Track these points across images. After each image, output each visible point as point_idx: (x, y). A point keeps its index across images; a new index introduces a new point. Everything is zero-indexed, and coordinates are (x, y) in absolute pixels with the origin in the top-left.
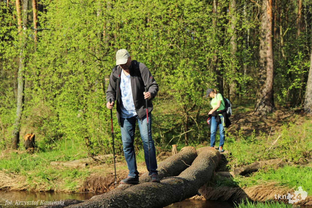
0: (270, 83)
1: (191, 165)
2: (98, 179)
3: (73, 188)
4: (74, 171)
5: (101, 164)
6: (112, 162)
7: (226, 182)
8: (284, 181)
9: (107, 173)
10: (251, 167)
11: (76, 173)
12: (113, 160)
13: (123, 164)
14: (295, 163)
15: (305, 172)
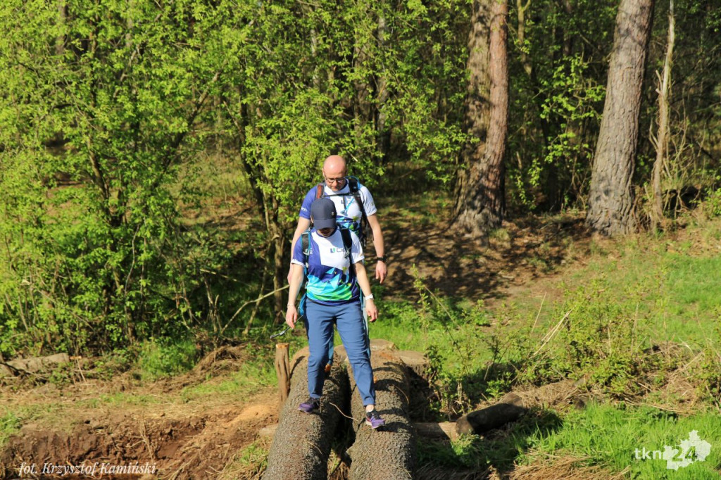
0: (498, 146)
2: (46, 439)
7: (438, 454)
9: (73, 420)
12: (72, 374)
13: (102, 385)
14: (615, 397)
15: (643, 422)
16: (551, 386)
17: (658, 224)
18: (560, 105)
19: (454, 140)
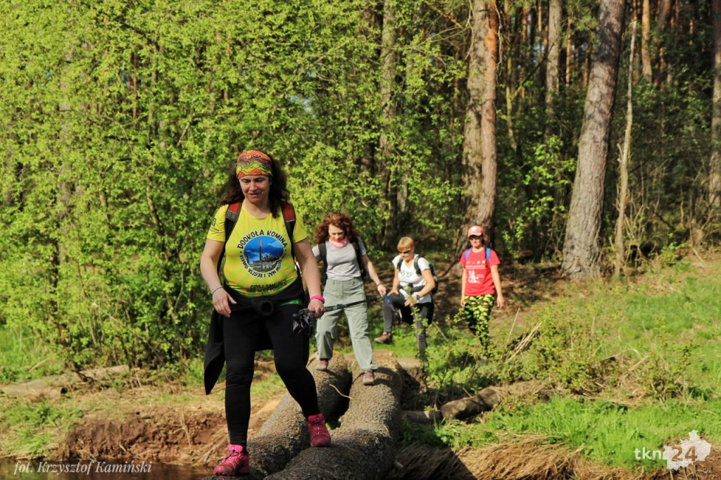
0: (489, 205)
2: (103, 426)
3: (39, 450)
4: (40, 408)
5: (100, 390)
6: (127, 385)
8: (558, 434)
9: (126, 411)
10: (479, 401)
11: (46, 412)
12: (131, 381)
13: (155, 390)
14: (575, 392)
15: (598, 412)
16: (521, 384)
17: (621, 270)
18: (540, 175)
19: (447, 193)
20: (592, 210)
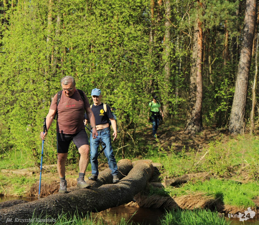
0: (199, 106)
1: (127, 175)
3: (21, 193)
4: (22, 178)
5: (46, 173)
6: (56, 171)
7: (158, 191)
8: (210, 192)
9: (52, 180)
10: (181, 179)
11: (24, 180)
14: (221, 177)
15: (229, 184)
16: (199, 173)
18: (221, 94)
20: (241, 107)
